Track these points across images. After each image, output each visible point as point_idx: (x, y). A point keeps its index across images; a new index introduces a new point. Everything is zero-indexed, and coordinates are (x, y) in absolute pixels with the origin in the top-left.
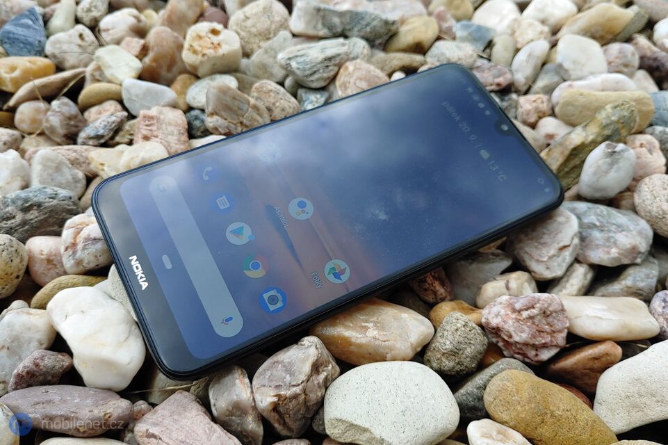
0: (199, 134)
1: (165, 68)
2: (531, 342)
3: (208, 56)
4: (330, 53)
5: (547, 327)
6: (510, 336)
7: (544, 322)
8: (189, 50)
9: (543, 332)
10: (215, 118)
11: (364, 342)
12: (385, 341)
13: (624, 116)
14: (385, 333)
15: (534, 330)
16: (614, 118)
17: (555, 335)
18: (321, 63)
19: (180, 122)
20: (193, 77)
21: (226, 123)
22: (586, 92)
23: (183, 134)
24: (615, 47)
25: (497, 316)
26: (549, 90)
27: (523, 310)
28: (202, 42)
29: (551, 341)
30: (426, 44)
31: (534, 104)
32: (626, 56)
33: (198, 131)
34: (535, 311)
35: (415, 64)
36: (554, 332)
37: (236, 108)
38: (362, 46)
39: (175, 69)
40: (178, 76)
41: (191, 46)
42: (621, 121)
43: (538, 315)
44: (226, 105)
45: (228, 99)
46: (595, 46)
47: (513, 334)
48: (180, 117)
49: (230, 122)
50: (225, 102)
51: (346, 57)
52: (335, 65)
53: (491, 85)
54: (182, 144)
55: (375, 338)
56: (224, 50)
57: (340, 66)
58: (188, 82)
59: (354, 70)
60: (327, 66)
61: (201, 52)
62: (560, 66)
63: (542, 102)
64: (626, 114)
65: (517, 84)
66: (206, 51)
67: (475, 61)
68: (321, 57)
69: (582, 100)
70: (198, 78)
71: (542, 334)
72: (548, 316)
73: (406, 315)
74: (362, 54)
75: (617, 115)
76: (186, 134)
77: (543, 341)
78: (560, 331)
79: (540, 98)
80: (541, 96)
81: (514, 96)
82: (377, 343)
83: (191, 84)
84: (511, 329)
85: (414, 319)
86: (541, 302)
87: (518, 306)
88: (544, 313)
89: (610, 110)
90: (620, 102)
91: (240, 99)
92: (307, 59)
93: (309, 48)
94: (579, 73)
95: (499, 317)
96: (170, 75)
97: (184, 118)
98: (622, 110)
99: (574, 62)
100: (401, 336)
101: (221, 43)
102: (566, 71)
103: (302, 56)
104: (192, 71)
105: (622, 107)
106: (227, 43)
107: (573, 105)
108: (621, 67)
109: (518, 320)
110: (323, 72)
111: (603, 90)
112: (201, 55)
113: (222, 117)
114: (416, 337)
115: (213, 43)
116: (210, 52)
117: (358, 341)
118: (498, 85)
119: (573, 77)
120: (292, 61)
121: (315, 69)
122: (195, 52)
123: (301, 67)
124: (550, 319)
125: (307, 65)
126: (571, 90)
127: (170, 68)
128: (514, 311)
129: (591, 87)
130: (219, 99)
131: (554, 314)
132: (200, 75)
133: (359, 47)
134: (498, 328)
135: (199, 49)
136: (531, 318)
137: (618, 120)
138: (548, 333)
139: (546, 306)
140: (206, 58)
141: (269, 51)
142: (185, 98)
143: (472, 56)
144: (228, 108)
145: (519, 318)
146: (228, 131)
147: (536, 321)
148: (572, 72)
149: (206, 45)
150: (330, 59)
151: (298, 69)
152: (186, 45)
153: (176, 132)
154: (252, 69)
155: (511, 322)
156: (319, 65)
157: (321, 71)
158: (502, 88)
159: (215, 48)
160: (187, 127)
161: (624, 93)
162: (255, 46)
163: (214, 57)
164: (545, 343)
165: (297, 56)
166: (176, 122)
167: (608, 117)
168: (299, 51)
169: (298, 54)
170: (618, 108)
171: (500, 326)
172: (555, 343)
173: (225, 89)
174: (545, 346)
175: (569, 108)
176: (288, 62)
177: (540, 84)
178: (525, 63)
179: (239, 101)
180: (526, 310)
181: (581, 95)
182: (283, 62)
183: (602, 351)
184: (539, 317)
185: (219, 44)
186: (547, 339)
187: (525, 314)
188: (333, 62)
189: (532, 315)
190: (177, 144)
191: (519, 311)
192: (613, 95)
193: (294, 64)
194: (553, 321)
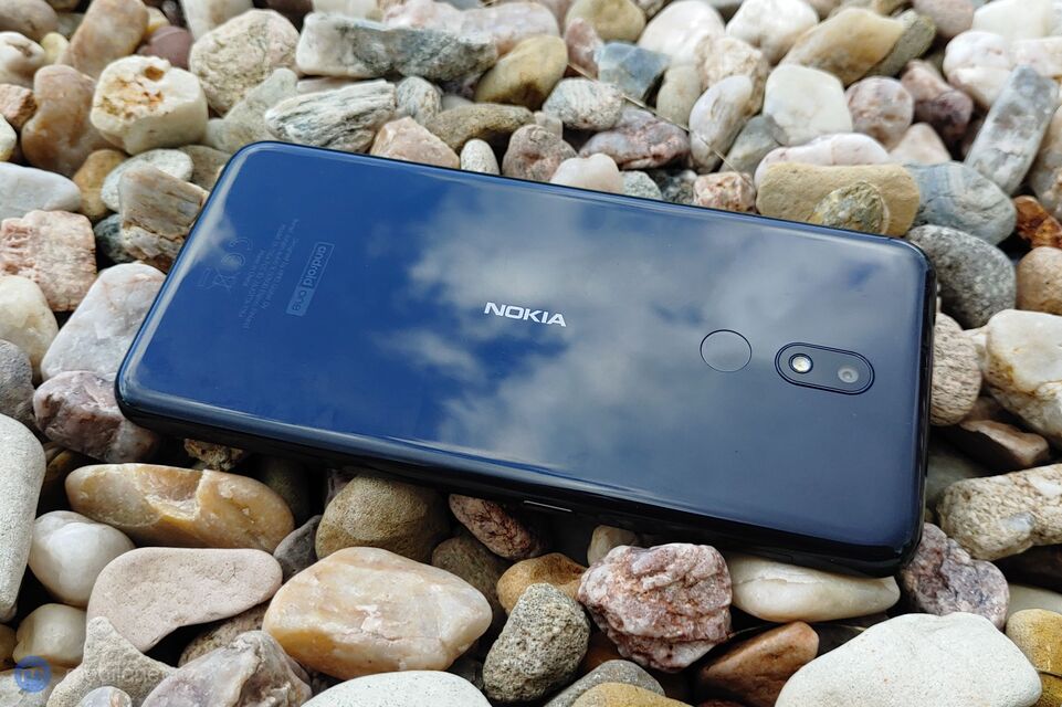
0: (122, 257)
1: (67, 139)
2: (657, 634)
3: (136, 117)
4: (355, 107)
5: (688, 606)
6: (621, 623)
7: (684, 597)
8: (102, 106)
9: (681, 615)
10: (135, 230)
11: (356, 642)
12: (393, 640)
13: (860, 211)
14: (395, 623)
15: (663, 612)
16: (841, 214)
17: (704, 620)
18: (338, 125)
19: (79, 237)
20: (116, 154)
21: (155, 240)
22: (801, 167)
23: (84, 259)
24: (871, 85)
25: (600, 584)
26: (751, 164)
27: (645, 575)
28: (126, 93)
29: (695, 631)
30: (543, 85)
31: (719, 190)
32: (887, 101)
33: (119, 252)
34: (664, 578)
35: (507, 124)
36: (702, 616)
37: (175, 212)
38: (423, 91)
39: (85, 141)
40: (89, 153)
41: (106, 99)
42: (854, 219)
43: (670, 585)
44: (153, 207)
45: (158, 196)
46: (832, 84)
47: (624, 619)
48: (81, 227)
49: (162, 237)
50: (151, 202)
51: (386, 113)
52: (367, 128)
53: (645, 157)
54: (81, 278)
55: (376, 634)
56: (168, 105)
57: (375, 129)
58: (109, 163)
59: (395, 137)
60: (352, 131)
61: (123, 110)
62: (771, 120)
63: (734, 186)
64: (863, 206)
65: (695, 154)
66: (131, 109)
67: (619, 115)
68: (339, 114)
69: (796, 181)
70: (128, 156)
71: (679, 619)
72: (691, 586)
73: (439, 588)
74: (423, 106)
75: (848, 208)
76: (92, 259)
77: (680, 633)
78: (712, 614)
79: (730, 178)
80: (734, 174)
81: (691, 175)
82: (379, 642)
83: (114, 167)
84: (621, 611)
85: (453, 594)
86: (678, 561)
87: (636, 568)
88: (684, 579)
89: (836, 200)
90: (854, 186)
91: (183, 194)
92: (314, 119)
93: (321, 98)
94: (803, 133)
95: (604, 587)
96: (75, 152)
97: (89, 230)
98: (856, 199)
99: (794, 113)
100: (424, 628)
101: (163, 93)
102: (781, 129)
103: (308, 112)
104: (115, 143)
105: (857, 194)
106: (173, 93)
107: (781, 191)
108: (882, 119)
109: (634, 594)
110: (346, 141)
111: (835, 164)
112: (123, 114)
113: (145, 227)
114: (452, 629)
115: (146, 94)
116: (142, 110)
117: (346, 641)
118: (656, 157)
119: (792, 139)
120: (289, 121)
121: (330, 136)
122: (113, 111)
123: (302, 133)
124: (694, 592)
125: (313, 129)
126: (781, 164)
127: (74, 140)
128: (630, 575)
129: (816, 159)
130: (139, 197)
131: (701, 583)
132: (129, 151)
133: (417, 95)
134: (601, 606)
135: (120, 104)
136: (656, 589)
137: (850, 218)
138: (689, 618)
139: (686, 567)
140: (133, 120)
141: (255, 104)
142: (99, 194)
143: (611, 106)
144: (157, 212)
145: (636, 590)
146: (159, 252)
147: (668, 595)
148: (790, 131)
149: (133, 97)
150: (356, 118)
151: (299, 136)
152: (97, 99)
153: (70, 257)
154: (225, 137)
155: (620, 597)
156: (337, 129)
157: (341, 139)
158: (664, 161)
159: (151, 101)
160: (93, 246)
161: (865, 167)
162: (236, 95)
163: (149, 118)
164: (683, 636)
165: (298, 114)
166: (73, 238)
167: (833, 212)
168: (301, 104)
169: (300, 109)
170: (850, 197)
171: (603, 602)
172: (702, 635)
173: (152, 178)
174: (683, 641)
175: (776, 195)
176: (281, 124)
177: (738, 152)
178: (709, 117)
179: (180, 197)
180: (651, 574)
181: (795, 172)
182: (273, 125)
183: (783, 643)
184: (673, 588)
185: (158, 95)
186: (687, 628)
187: (648, 582)
188: (363, 123)
189: (659, 584)
190: (70, 278)
191: (639, 577)
192: (848, 171)
193: (291, 129)
194: (699, 596)
